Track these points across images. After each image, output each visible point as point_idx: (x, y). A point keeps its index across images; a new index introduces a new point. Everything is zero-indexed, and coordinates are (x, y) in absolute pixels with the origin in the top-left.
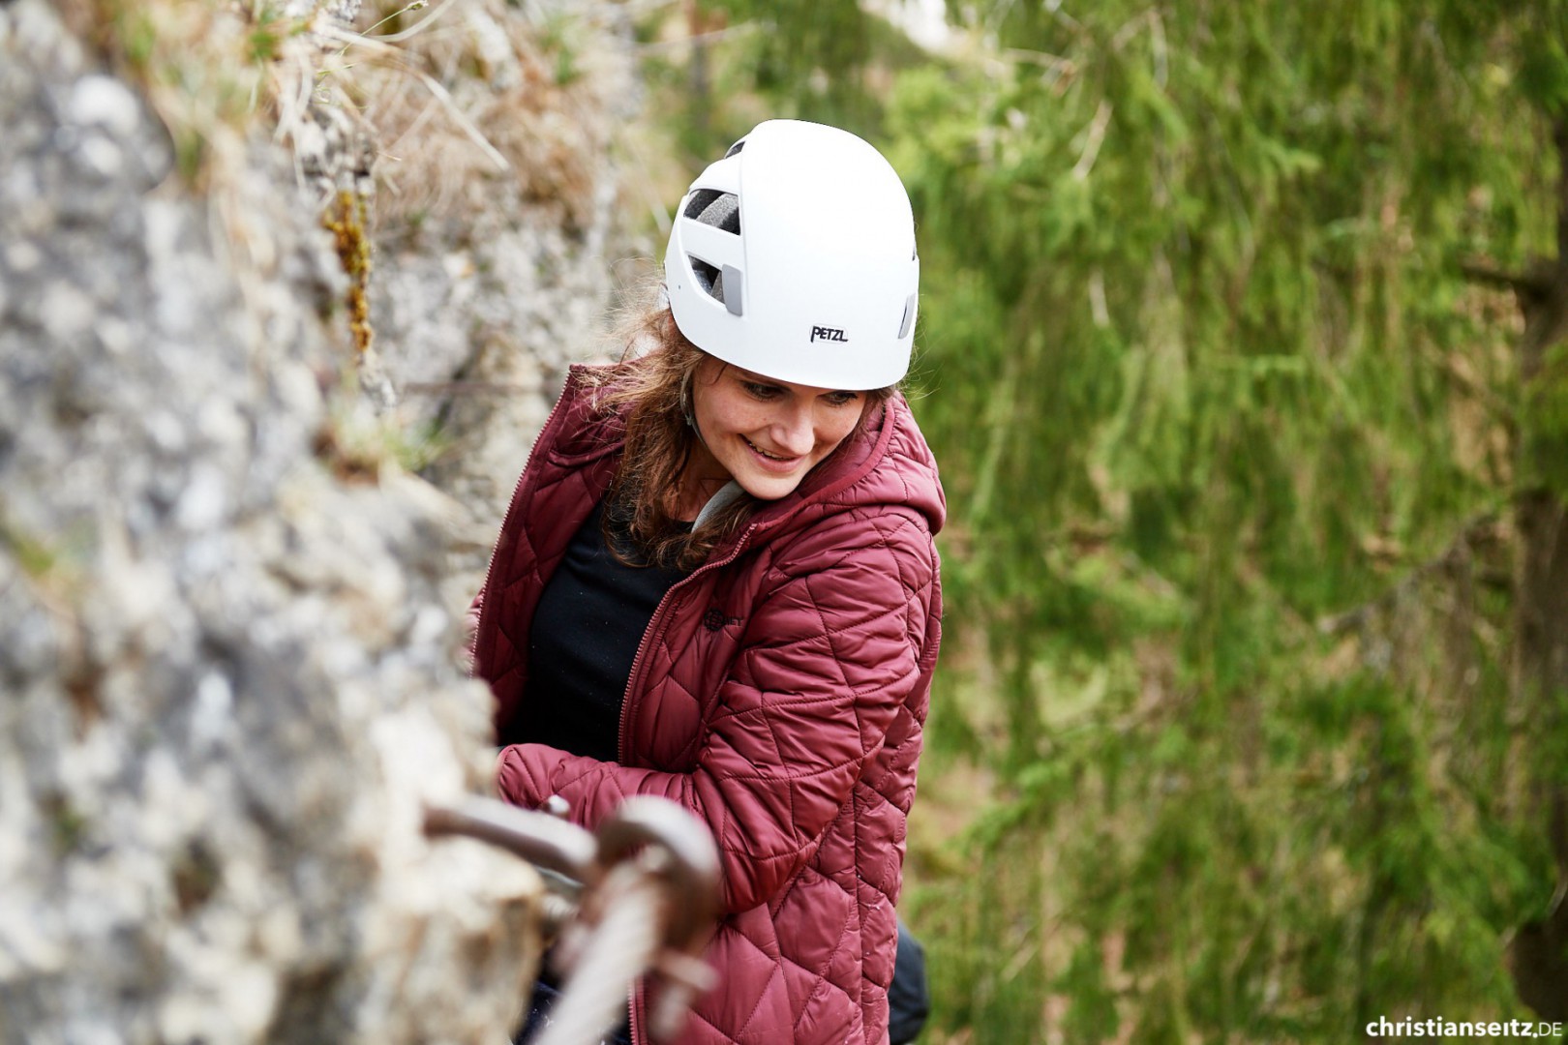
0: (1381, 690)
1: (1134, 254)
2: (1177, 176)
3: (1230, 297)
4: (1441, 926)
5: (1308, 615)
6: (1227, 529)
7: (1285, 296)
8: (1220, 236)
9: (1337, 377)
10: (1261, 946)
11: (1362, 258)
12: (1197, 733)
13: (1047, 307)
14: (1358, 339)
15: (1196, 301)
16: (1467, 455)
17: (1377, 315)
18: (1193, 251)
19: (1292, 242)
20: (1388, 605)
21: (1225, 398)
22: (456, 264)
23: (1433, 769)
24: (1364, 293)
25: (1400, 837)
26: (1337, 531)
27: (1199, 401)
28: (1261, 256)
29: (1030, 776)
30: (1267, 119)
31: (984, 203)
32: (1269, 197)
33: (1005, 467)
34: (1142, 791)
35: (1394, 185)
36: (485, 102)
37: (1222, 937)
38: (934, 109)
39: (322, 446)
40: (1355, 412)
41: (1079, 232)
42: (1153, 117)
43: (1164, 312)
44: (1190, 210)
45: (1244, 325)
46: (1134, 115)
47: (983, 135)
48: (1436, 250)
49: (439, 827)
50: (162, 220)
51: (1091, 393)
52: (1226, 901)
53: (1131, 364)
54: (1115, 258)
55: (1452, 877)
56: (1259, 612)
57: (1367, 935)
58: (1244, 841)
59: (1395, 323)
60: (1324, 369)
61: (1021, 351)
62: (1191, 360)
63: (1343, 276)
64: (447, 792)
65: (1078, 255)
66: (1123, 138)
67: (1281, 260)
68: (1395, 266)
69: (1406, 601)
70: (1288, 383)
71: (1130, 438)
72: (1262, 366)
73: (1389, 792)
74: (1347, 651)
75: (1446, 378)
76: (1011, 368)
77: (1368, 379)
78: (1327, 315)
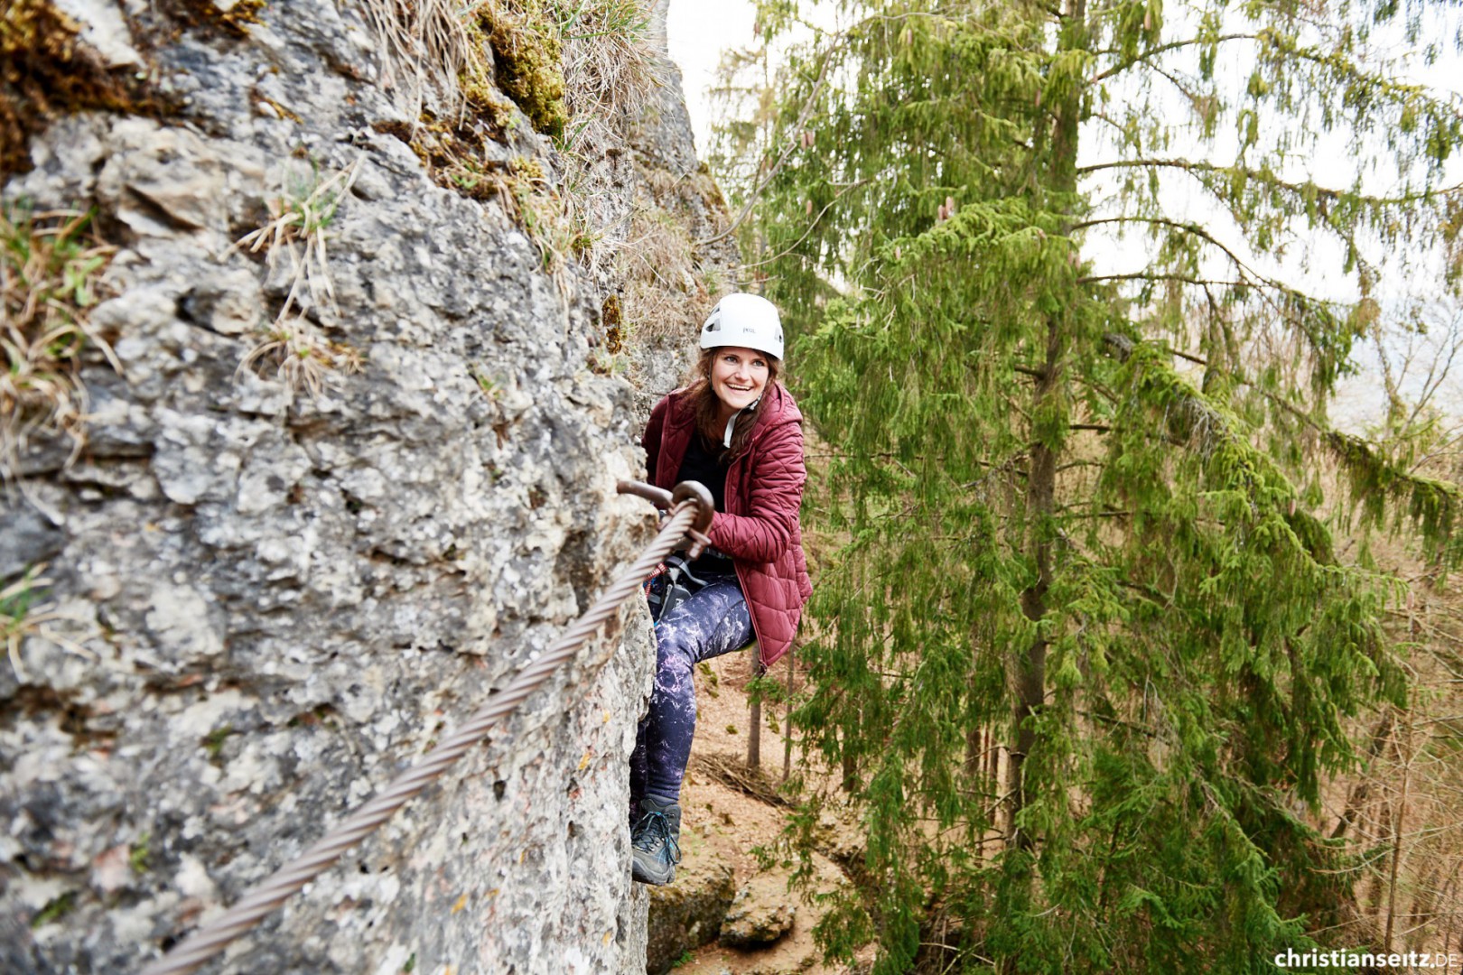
0: (982, 508)
1: (902, 357)
2: (919, 332)
3: (935, 374)
4: (998, 587)
5: (958, 482)
6: (932, 452)
7: (954, 373)
8: (933, 352)
9: (971, 401)
10: (938, 592)
11: (981, 362)
12: (920, 522)
13: (873, 375)
14: (979, 389)
15: (923, 373)
16: (1015, 431)
17: (986, 381)
18: (923, 357)
19: (958, 354)
20: (985, 481)
21: (932, 406)
22: (674, 353)
23: (999, 536)
24: (982, 374)
25: (986, 557)
26: (969, 454)
27: (923, 408)
28: (946, 360)
29: (861, 533)
30: (950, 313)
31: (853, 340)
32: (950, 339)
33: (857, 428)
34: (900, 540)
35: (992, 338)
36: (685, 299)
37: (925, 589)
38: (840, 311)
39: (591, 364)
40: (977, 414)
41: (885, 350)
42: (911, 310)
43: (913, 377)
44: (923, 343)
45: (941, 383)
46: (904, 310)
47: (857, 319)
48: (1006, 359)
49: (623, 489)
50: (536, 281)
51: (887, 405)
52: (927, 578)
53: (901, 395)
54: (896, 359)
55: (1003, 571)
56: (942, 481)
57: (973, 590)
58: (934, 558)
59: (991, 384)
60: (966, 397)
61: (864, 390)
62: (921, 393)
63: (975, 368)
64: (627, 477)
65: (884, 357)
66: (900, 316)
67: (954, 361)
68: (992, 366)
69: (992, 479)
70: (955, 401)
71: (900, 419)
72: (945, 396)
73: (982, 542)
74: (971, 496)
75: (1009, 405)
76: (861, 396)
77: (982, 402)
78: (968, 380)
